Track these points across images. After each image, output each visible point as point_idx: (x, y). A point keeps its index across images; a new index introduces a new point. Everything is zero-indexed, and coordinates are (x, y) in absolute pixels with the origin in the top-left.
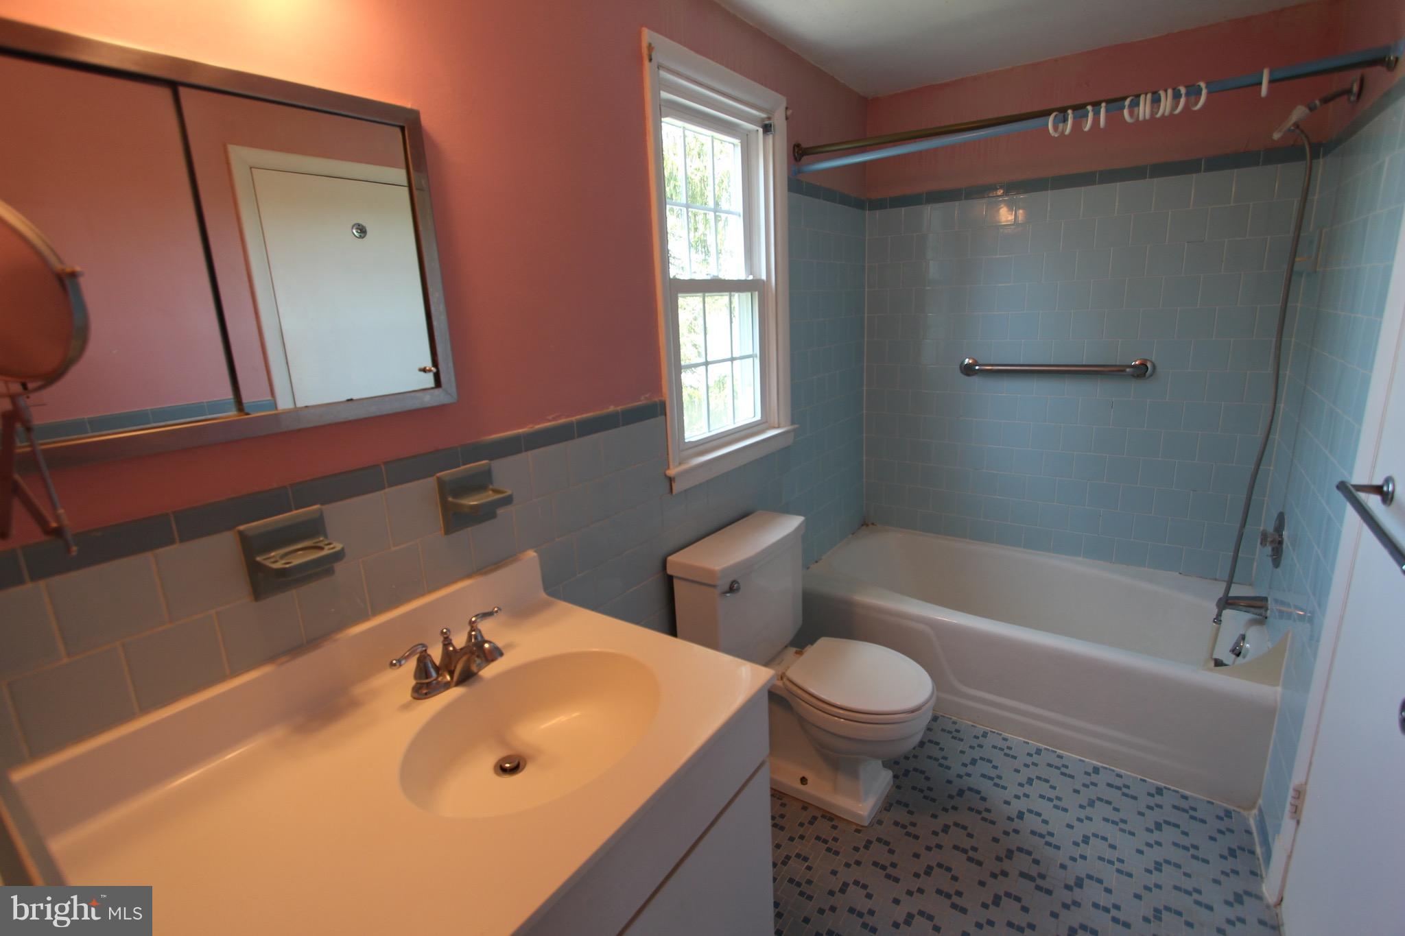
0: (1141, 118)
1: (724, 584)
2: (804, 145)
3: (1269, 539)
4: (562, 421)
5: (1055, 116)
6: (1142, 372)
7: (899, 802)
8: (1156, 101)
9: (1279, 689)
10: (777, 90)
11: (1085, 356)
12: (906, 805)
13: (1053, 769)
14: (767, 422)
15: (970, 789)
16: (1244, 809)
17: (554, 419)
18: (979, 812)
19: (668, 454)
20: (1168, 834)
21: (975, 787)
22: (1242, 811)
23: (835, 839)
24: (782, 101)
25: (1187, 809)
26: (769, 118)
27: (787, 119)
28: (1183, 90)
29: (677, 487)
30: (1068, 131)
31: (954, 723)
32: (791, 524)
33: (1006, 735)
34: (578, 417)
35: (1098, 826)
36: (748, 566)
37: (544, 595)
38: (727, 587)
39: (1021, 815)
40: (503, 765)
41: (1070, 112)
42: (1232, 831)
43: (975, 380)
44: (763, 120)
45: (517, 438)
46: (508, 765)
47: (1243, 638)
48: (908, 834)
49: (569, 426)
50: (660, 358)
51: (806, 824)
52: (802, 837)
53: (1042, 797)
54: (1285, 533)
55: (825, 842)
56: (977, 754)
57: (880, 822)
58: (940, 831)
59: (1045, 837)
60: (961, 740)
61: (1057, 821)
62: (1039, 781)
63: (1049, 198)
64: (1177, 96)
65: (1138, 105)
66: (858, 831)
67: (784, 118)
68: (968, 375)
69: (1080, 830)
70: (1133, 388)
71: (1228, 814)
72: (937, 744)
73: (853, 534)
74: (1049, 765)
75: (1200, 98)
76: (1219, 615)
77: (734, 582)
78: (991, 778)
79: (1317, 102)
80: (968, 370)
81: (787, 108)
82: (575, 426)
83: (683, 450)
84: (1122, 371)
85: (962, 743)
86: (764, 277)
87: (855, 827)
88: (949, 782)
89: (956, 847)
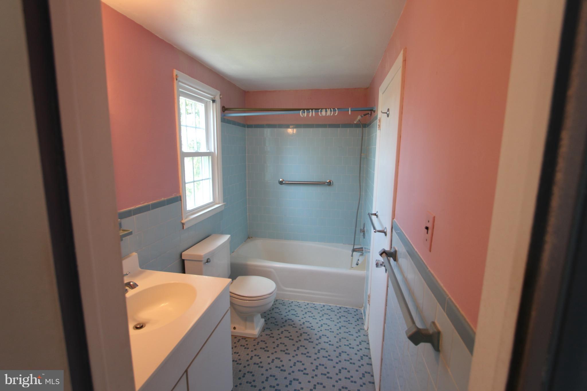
0: (323, 115)
1: (205, 260)
2: (226, 107)
3: (362, 231)
4: (146, 204)
5: (302, 111)
6: (330, 184)
7: (267, 328)
8: (326, 111)
9: (365, 271)
10: (217, 89)
11: (315, 179)
12: (269, 329)
13: (312, 308)
14: (214, 202)
15: (289, 319)
16: (360, 308)
17: (143, 203)
18: (292, 325)
19: (182, 215)
20: (343, 319)
21: (290, 318)
22: (360, 309)
23: (247, 344)
24: (218, 93)
25: (347, 311)
26: (214, 98)
27: (220, 98)
28: (332, 110)
29: (185, 227)
30: (305, 116)
31: (283, 301)
32: (226, 238)
33: (298, 301)
34: (151, 202)
35: (325, 321)
36: (213, 253)
37: (140, 269)
38: (206, 261)
39: (304, 323)
40: (137, 326)
41: (305, 110)
42: (358, 314)
43: (283, 186)
44: (212, 98)
45: (130, 211)
46: (138, 326)
47: (358, 260)
48: (271, 337)
49: (148, 206)
50: (179, 180)
51: (237, 342)
52: (236, 347)
53: (309, 317)
54: (365, 229)
55: (244, 346)
56: (290, 308)
57: (261, 336)
58: (280, 334)
59: (311, 328)
60: (285, 305)
61: (314, 322)
62: (308, 313)
63: (302, 130)
64: (331, 111)
65: (322, 111)
66: (254, 340)
67: (219, 98)
68: (281, 184)
69: (320, 323)
70: (328, 188)
71: (357, 310)
72: (278, 308)
73: (245, 241)
74: (311, 307)
75: (336, 113)
76: (352, 254)
77: (208, 259)
78: (295, 315)
79: (363, 115)
80: (281, 183)
81: (220, 95)
82: (150, 205)
83: (186, 213)
84: (325, 184)
85: (285, 306)
86: (213, 151)
87: (253, 339)
88: (282, 319)
89: (285, 337)
